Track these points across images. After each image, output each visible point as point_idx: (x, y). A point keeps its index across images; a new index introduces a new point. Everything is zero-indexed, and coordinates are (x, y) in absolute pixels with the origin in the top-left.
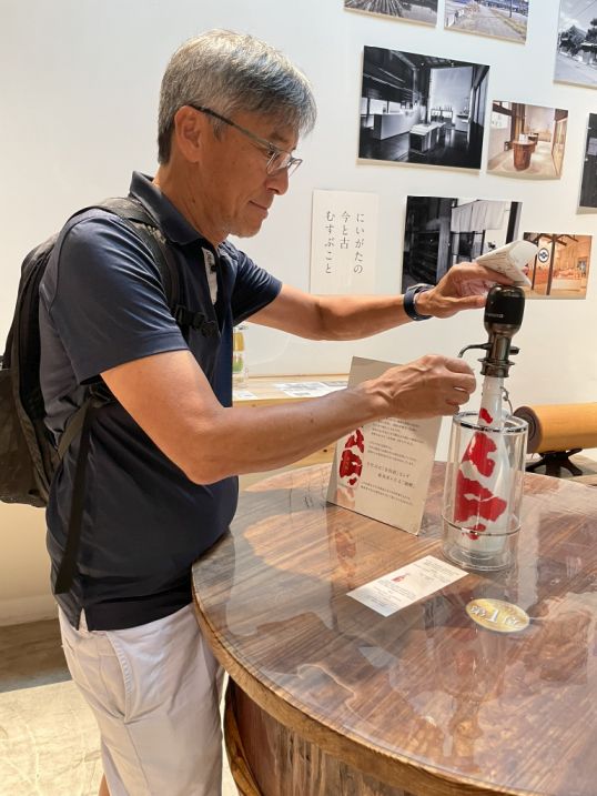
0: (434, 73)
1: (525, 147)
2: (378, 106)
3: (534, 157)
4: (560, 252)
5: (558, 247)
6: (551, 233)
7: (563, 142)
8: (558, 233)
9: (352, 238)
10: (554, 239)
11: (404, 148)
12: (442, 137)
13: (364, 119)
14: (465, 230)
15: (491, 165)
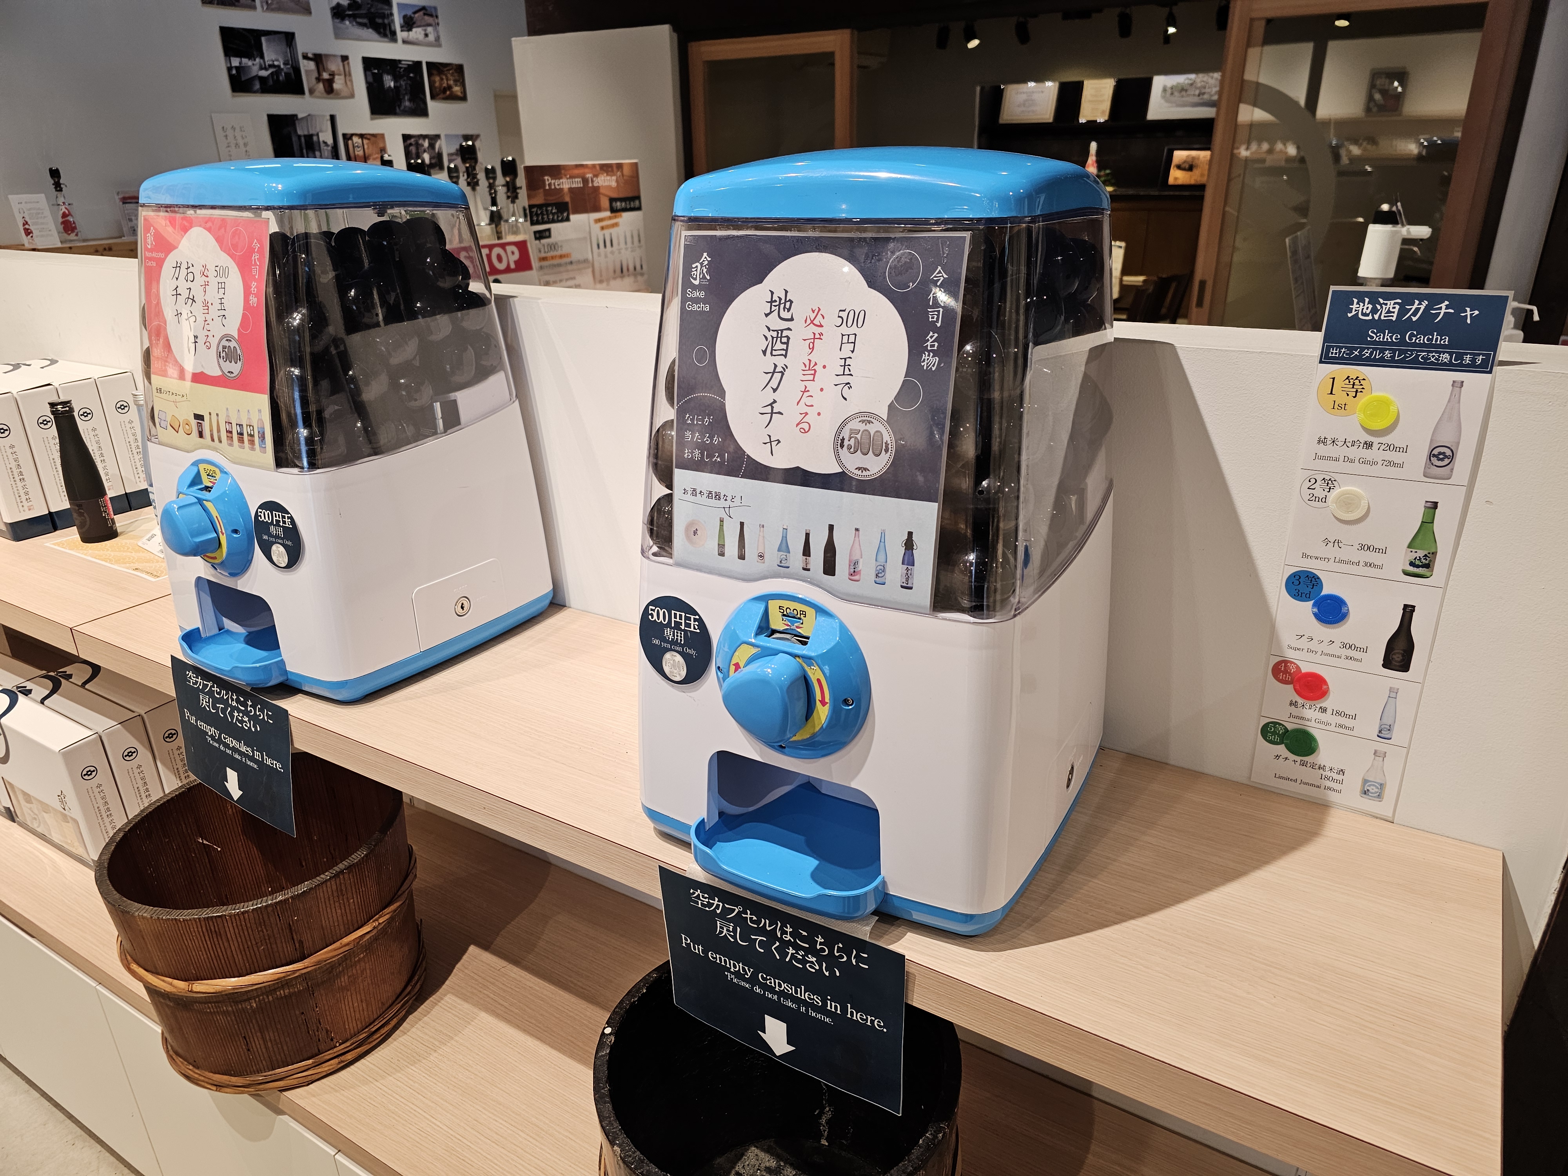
0: (263, 39)
1: (328, 80)
2: (235, 62)
3: (336, 86)
4: (367, 144)
5: (365, 141)
6: (359, 132)
7: (350, 75)
8: (363, 132)
9: (241, 142)
10: (362, 136)
11: (257, 86)
12: (278, 77)
13: (229, 69)
14: (306, 133)
15: (311, 92)
